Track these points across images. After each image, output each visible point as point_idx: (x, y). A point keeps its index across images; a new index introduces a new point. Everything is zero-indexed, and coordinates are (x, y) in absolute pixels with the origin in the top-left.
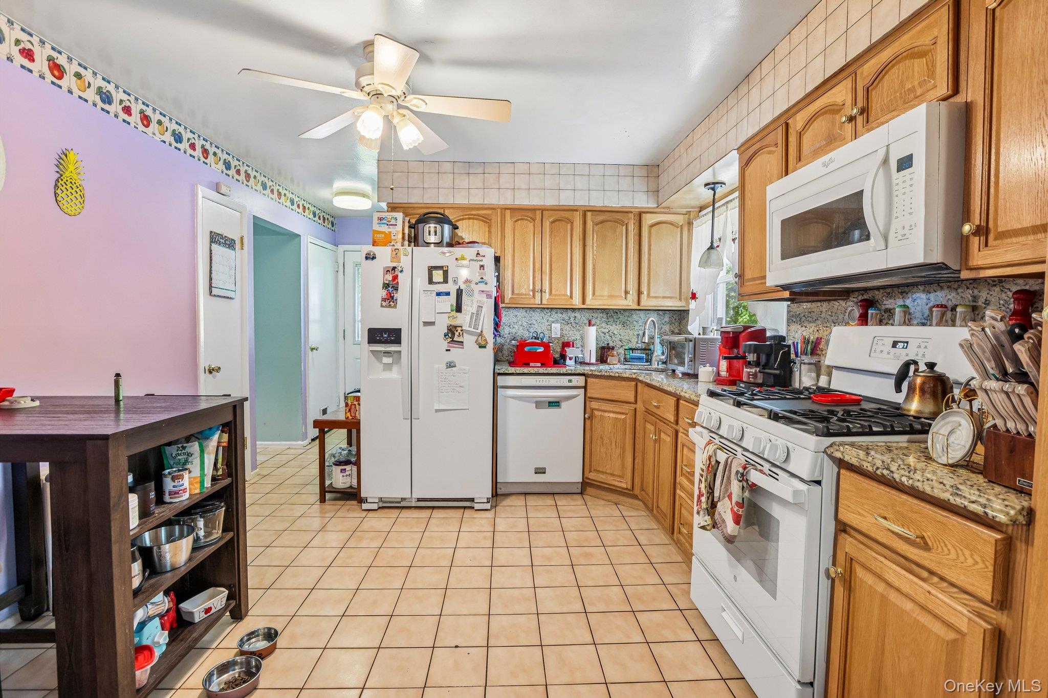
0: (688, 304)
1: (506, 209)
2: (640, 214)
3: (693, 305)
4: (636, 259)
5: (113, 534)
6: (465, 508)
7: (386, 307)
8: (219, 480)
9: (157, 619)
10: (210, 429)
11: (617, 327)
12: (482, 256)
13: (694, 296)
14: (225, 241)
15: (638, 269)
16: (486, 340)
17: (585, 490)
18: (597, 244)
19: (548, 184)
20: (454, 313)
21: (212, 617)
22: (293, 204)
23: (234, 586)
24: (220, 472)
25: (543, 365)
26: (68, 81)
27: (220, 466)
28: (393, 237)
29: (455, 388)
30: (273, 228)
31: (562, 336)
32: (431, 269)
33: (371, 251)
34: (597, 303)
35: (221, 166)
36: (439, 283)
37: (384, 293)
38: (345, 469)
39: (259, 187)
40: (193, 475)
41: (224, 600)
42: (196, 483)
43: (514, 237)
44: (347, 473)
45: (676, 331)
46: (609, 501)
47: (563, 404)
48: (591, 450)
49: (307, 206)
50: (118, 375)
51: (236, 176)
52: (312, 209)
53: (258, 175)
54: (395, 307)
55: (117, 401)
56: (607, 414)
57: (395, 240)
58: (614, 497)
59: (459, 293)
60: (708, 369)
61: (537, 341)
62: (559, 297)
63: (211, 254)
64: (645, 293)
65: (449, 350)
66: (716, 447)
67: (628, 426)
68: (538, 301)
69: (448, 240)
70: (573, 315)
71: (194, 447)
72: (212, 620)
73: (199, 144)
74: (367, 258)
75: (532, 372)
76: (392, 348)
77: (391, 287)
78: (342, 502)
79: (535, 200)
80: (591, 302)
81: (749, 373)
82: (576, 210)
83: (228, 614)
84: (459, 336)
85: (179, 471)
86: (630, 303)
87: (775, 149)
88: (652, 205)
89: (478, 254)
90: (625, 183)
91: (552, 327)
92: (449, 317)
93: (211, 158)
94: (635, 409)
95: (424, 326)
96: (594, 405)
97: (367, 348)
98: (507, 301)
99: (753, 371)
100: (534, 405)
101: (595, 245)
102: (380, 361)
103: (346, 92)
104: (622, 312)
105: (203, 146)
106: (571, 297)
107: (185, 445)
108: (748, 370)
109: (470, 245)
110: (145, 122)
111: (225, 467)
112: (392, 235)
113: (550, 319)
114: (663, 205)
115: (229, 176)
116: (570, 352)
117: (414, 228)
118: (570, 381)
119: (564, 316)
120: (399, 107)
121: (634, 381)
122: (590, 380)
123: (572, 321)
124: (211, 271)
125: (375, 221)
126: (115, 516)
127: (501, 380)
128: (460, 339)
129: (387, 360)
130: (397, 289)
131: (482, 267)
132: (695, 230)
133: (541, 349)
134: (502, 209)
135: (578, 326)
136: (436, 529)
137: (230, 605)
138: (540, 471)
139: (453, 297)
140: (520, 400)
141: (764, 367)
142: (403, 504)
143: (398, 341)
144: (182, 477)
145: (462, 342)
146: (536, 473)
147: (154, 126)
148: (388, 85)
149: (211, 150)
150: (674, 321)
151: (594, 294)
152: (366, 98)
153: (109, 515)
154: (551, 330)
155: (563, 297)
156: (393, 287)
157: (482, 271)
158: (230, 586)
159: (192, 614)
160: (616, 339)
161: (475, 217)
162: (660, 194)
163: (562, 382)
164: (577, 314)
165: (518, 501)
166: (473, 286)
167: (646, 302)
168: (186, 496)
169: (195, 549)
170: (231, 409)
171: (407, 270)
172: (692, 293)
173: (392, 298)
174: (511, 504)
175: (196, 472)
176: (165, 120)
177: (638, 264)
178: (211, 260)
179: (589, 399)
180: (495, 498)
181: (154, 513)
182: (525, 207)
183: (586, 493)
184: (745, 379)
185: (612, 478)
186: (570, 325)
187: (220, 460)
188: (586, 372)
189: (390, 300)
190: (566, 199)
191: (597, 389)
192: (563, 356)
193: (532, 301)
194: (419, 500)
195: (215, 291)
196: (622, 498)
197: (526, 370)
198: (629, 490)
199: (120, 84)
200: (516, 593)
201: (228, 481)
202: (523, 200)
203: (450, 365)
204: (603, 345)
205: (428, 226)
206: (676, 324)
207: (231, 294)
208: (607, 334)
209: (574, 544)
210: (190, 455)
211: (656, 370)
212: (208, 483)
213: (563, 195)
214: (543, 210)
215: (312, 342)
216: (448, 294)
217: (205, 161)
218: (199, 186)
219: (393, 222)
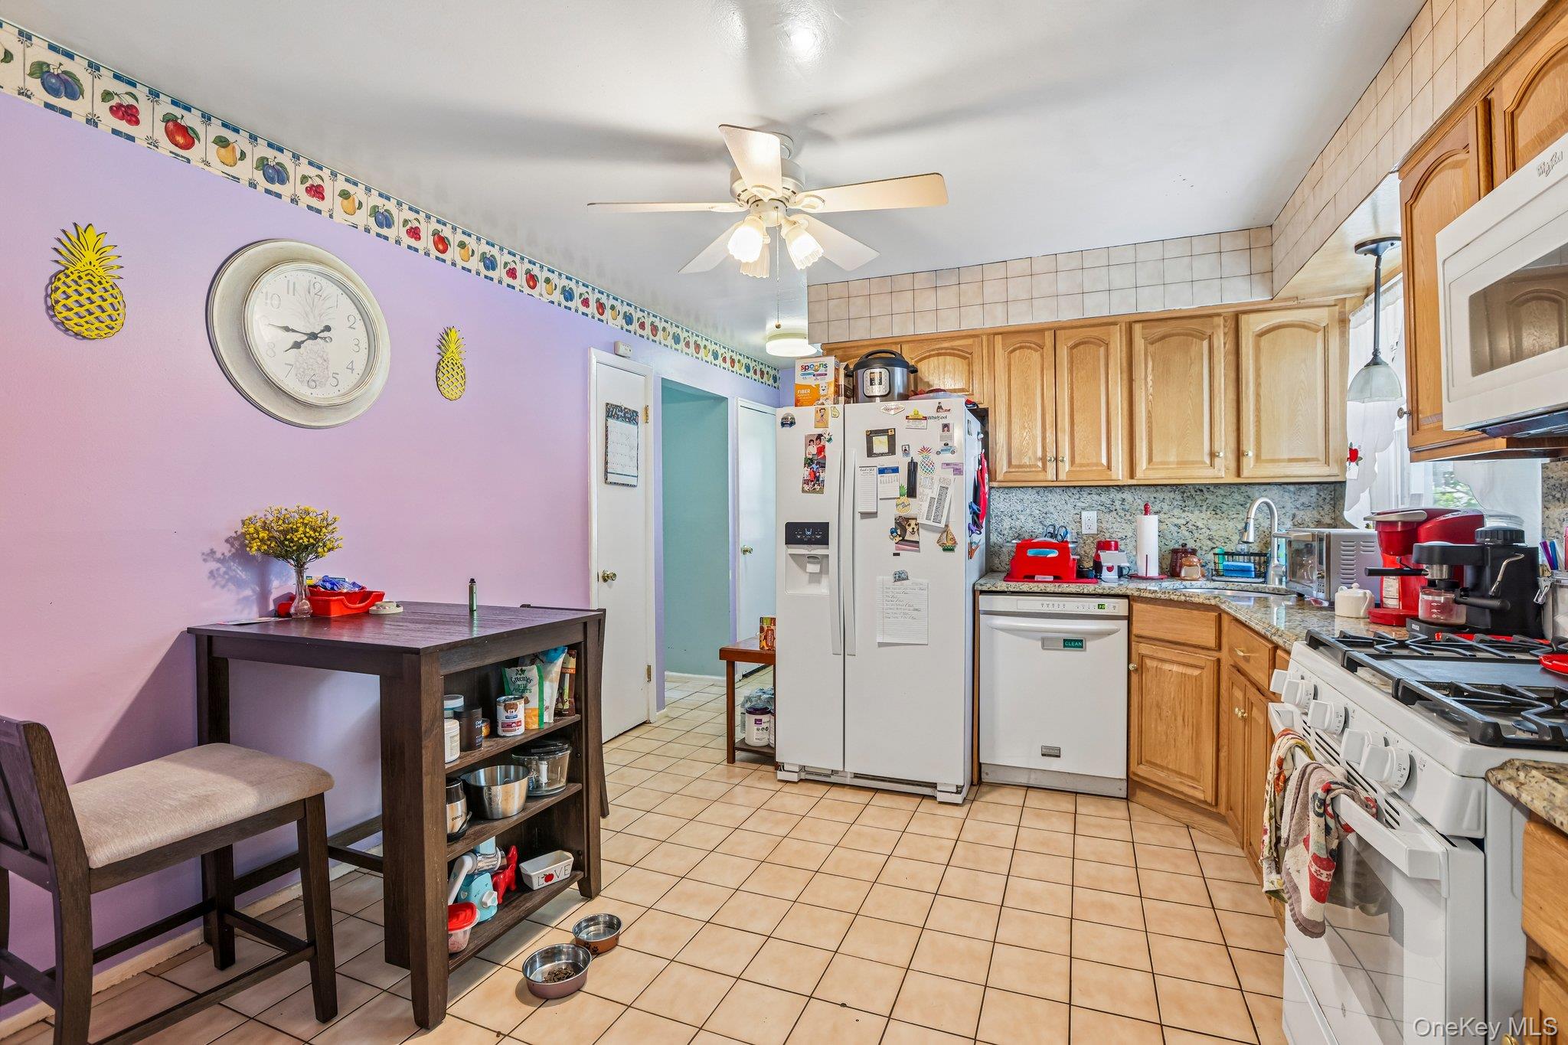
0: (1344, 470)
1: (995, 334)
2: (1237, 317)
3: (1353, 471)
4: (1232, 395)
5: (423, 764)
6: (924, 796)
7: (809, 492)
8: (565, 715)
9: (488, 875)
10: (556, 650)
11: (1203, 515)
12: (946, 410)
13: (1354, 456)
14: (625, 414)
15: (1235, 413)
16: (953, 539)
17: (1134, 794)
18: (1154, 376)
19: (1063, 287)
20: (905, 499)
21: (552, 887)
22: (716, 358)
23: (583, 853)
24: (567, 706)
25: (1057, 579)
26: (453, 253)
27: (567, 698)
28: (822, 392)
29: (907, 611)
30: (689, 392)
31: (1100, 531)
32: (870, 435)
33: (788, 414)
34: (1158, 476)
35: (621, 321)
36: (882, 454)
37: (806, 472)
38: (761, 720)
39: (670, 341)
40: (530, 706)
41: (570, 868)
42: (535, 716)
43: (1009, 376)
44: (764, 726)
45: (1327, 520)
46: (1174, 819)
47: (1089, 645)
48: (1140, 726)
49: (736, 358)
50: (472, 581)
51: (640, 332)
52: (745, 361)
53: (668, 326)
54: (821, 492)
55: (472, 611)
56: (1167, 667)
57: (825, 395)
58: (1184, 814)
59: (913, 468)
60: (1357, 592)
61: (1054, 541)
62: (1088, 468)
63: (607, 431)
64: (1251, 454)
65: (898, 554)
66: (1293, 742)
67: (1205, 689)
68: (1050, 475)
69: (901, 391)
70: (1119, 496)
71: (533, 672)
72: (555, 890)
73: (592, 299)
74: (783, 425)
75: (1035, 589)
76: (818, 551)
77: (816, 463)
78: (755, 766)
79: (1042, 316)
80: (1143, 473)
81: (1429, 604)
82: (1115, 324)
83: (575, 886)
84: (913, 532)
85: (515, 699)
86: (1222, 472)
87: (1467, 156)
88: (1260, 296)
89: (940, 408)
90: (1203, 267)
91: (1083, 517)
92: (897, 505)
93: (608, 312)
94: (1219, 661)
95: (862, 518)
96: (1144, 648)
97: (785, 551)
98: (1000, 477)
99: (1442, 599)
100: (1040, 643)
101: (1150, 378)
102: (804, 568)
103: (715, 207)
104: (1212, 489)
105: (598, 301)
106: (1109, 467)
107: (524, 668)
108: (1430, 598)
109: (931, 395)
110: (531, 283)
111: (573, 700)
112: (821, 389)
113: (1079, 504)
114: (1282, 294)
115: (630, 332)
116: (1107, 558)
117: (852, 376)
118: (1101, 606)
119: (1104, 498)
120: (789, 212)
121: (1213, 611)
122: (1137, 606)
123: (1118, 507)
124: (606, 452)
125: (798, 371)
126: (427, 744)
127: (984, 602)
128: (915, 538)
129: (812, 568)
130: (823, 466)
131: (946, 426)
132: (1352, 332)
133: (1054, 554)
134: (988, 335)
135: (1128, 514)
136: (871, 823)
137: (576, 876)
138: (1052, 753)
139: (903, 476)
140: (1014, 634)
141: (1466, 592)
142: (833, 779)
143: (824, 541)
144: (515, 707)
145: (918, 542)
146: (1043, 755)
147: (541, 286)
148: (763, 187)
149: (608, 303)
150: (1321, 503)
151: (1150, 460)
152: (746, 207)
153: (421, 741)
154: (1080, 522)
155: (1095, 468)
156: (818, 463)
157: (946, 433)
158: (578, 852)
159: (530, 877)
160: (1201, 537)
161: (948, 351)
162: (1275, 274)
163: (1086, 608)
164: (1127, 495)
165: (1015, 798)
166: (933, 457)
167: (1251, 470)
168: (521, 730)
169: (531, 796)
170: (581, 627)
171: (837, 438)
172: (1351, 449)
173: (817, 478)
174: (1000, 800)
175: (534, 703)
176: (554, 277)
177: (1234, 404)
178: (607, 439)
179: (1136, 639)
180: (975, 788)
181: (480, 746)
182: (1026, 328)
183: (1135, 799)
184: (1421, 613)
185: (1178, 780)
186: (1115, 513)
187: (567, 691)
188: (1129, 592)
189: (814, 482)
190: (1096, 307)
191: (1148, 620)
192: (1098, 566)
193: (1041, 476)
194: (857, 776)
195: (611, 478)
196: (1198, 818)
197: (1025, 586)
198: (1210, 805)
199: (505, 245)
200: (962, 943)
201: (576, 717)
202: (1021, 318)
203: (900, 577)
204: (1176, 546)
205: (868, 372)
206: (1327, 507)
207: (633, 481)
208: (1183, 527)
209: (1084, 883)
210: (529, 680)
211: (1276, 592)
212: (548, 718)
213: (1089, 301)
214: (1056, 329)
215: (745, 541)
216: (895, 470)
217: (601, 317)
218: (592, 349)
219: (822, 370)
